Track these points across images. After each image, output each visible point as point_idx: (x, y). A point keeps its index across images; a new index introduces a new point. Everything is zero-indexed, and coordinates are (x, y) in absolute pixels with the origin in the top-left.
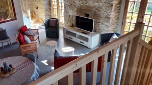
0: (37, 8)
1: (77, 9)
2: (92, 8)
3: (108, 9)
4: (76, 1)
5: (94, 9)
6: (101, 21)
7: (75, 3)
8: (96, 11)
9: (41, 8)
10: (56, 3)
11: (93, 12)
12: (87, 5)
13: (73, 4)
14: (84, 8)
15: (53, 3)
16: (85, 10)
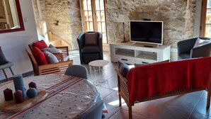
0: (57, 24)
1: (131, 14)
2: (155, 8)
3: (181, 6)
4: (127, 2)
5: (157, 10)
6: (171, 26)
7: (125, 4)
8: (162, 12)
9: (65, 23)
10: (90, 13)
11: (157, 14)
12: (146, 4)
13: (123, 6)
14: (141, 11)
15: (86, 14)
16: (143, 12)
